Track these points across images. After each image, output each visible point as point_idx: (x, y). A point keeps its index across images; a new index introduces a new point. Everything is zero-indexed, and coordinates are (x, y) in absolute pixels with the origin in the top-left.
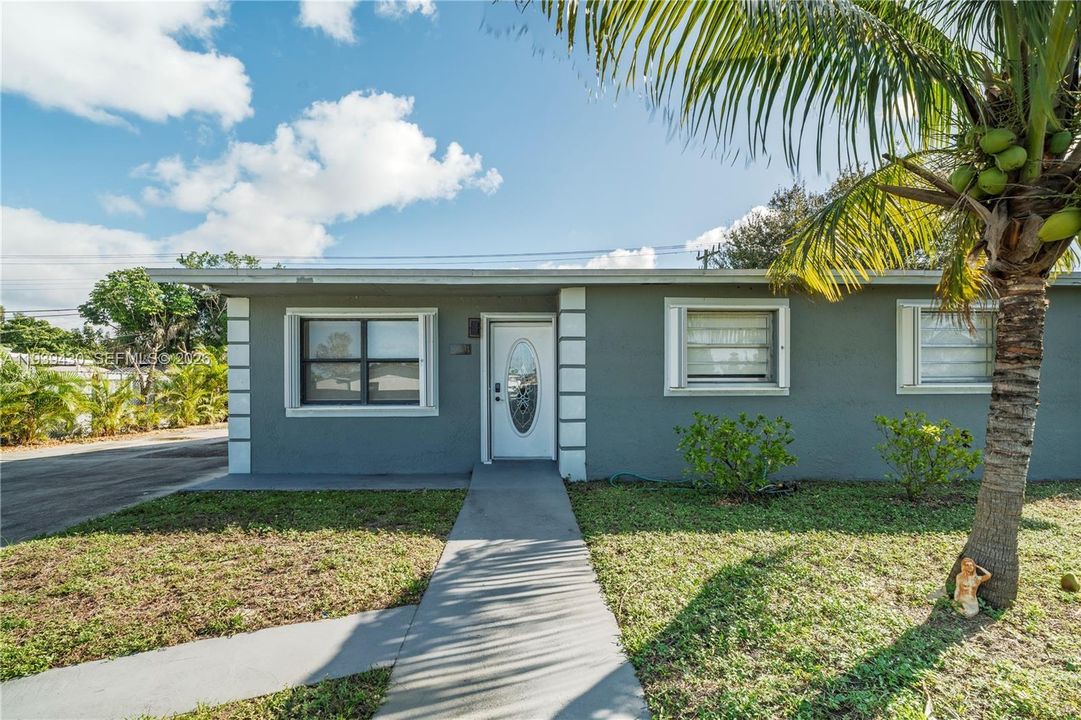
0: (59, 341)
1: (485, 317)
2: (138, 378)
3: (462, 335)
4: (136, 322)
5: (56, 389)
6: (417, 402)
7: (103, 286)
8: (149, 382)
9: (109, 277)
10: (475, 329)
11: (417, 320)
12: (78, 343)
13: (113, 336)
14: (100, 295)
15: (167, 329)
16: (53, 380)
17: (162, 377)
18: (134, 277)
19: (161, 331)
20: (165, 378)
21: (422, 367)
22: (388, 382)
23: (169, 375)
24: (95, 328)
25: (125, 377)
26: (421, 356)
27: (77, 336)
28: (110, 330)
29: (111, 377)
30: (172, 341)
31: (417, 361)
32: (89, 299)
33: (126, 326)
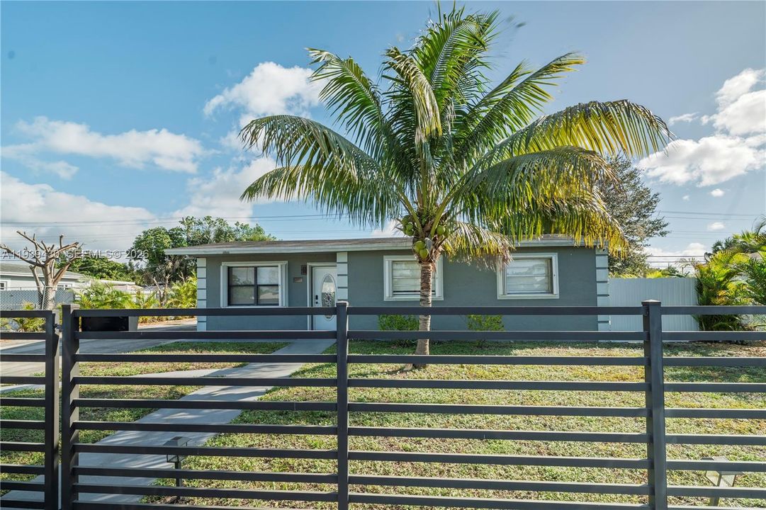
0: (113, 269)
1: (309, 264)
2: (158, 292)
3: (298, 273)
4: (157, 258)
5: (120, 299)
6: (278, 305)
7: (140, 239)
8: (164, 295)
9: (144, 232)
10: (304, 270)
11: (277, 266)
12: (125, 271)
13: (144, 267)
14: (139, 244)
15: (174, 263)
16: (119, 294)
17: (169, 291)
18: (156, 232)
19: (171, 264)
20: (172, 292)
21: (280, 288)
22: (266, 295)
23: (173, 290)
24: (134, 263)
25: (152, 292)
26: (280, 283)
27: (126, 268)
28: (143, 264)
29: (145, 292)
30: (177, 270)
31: (277, 285)
32: (132, 246)
33: (152, 261)
